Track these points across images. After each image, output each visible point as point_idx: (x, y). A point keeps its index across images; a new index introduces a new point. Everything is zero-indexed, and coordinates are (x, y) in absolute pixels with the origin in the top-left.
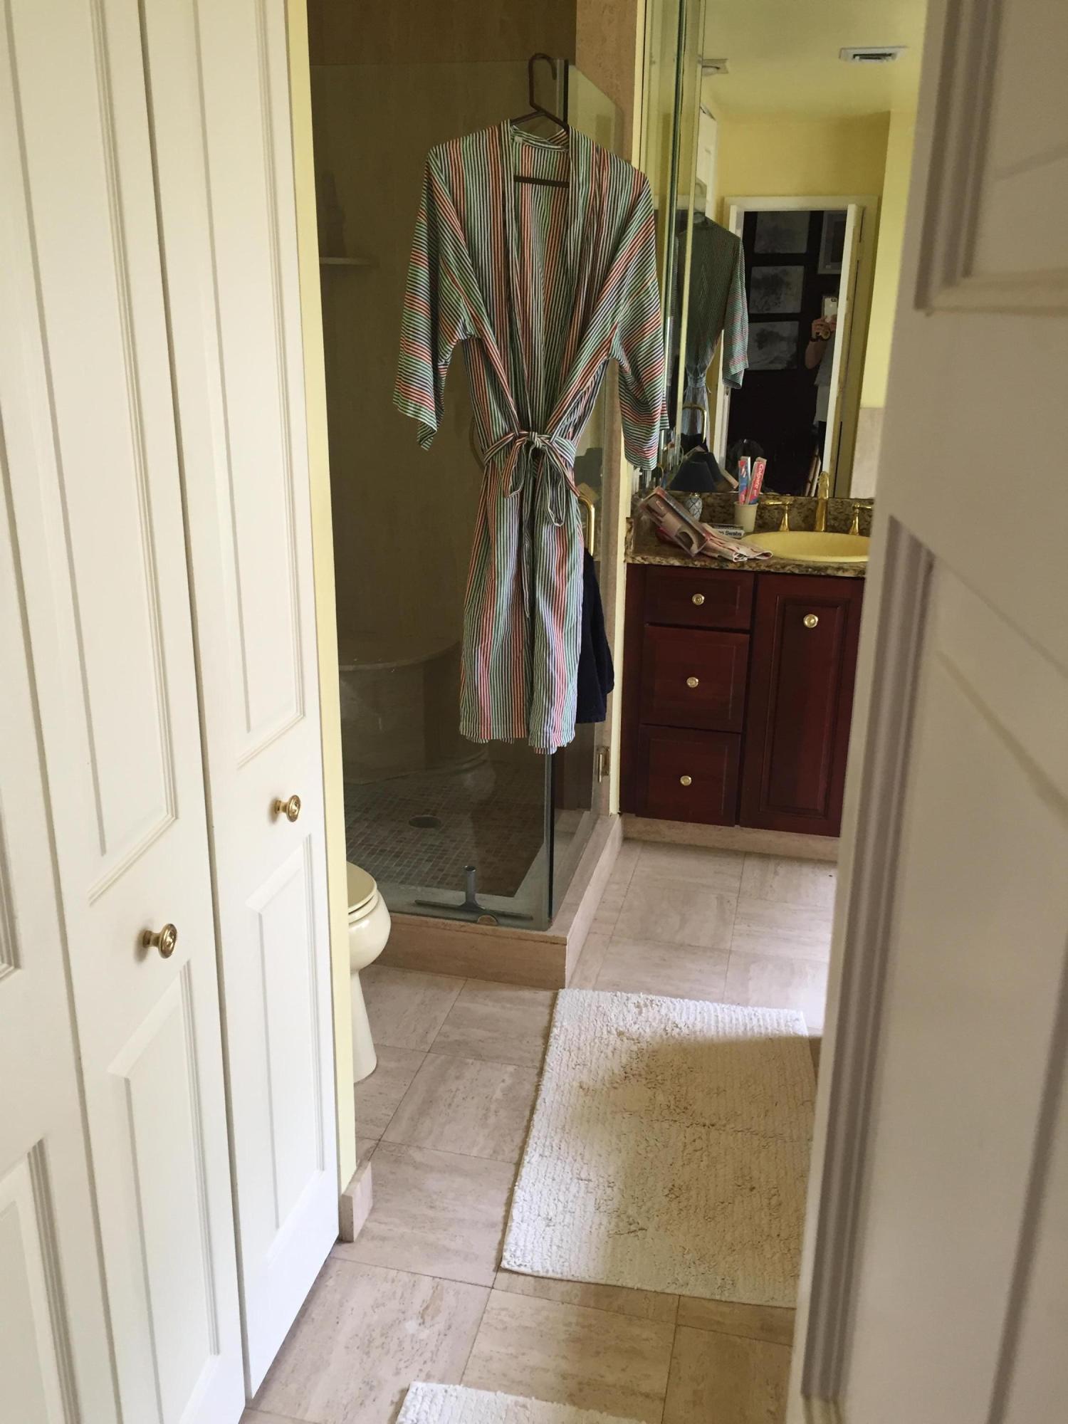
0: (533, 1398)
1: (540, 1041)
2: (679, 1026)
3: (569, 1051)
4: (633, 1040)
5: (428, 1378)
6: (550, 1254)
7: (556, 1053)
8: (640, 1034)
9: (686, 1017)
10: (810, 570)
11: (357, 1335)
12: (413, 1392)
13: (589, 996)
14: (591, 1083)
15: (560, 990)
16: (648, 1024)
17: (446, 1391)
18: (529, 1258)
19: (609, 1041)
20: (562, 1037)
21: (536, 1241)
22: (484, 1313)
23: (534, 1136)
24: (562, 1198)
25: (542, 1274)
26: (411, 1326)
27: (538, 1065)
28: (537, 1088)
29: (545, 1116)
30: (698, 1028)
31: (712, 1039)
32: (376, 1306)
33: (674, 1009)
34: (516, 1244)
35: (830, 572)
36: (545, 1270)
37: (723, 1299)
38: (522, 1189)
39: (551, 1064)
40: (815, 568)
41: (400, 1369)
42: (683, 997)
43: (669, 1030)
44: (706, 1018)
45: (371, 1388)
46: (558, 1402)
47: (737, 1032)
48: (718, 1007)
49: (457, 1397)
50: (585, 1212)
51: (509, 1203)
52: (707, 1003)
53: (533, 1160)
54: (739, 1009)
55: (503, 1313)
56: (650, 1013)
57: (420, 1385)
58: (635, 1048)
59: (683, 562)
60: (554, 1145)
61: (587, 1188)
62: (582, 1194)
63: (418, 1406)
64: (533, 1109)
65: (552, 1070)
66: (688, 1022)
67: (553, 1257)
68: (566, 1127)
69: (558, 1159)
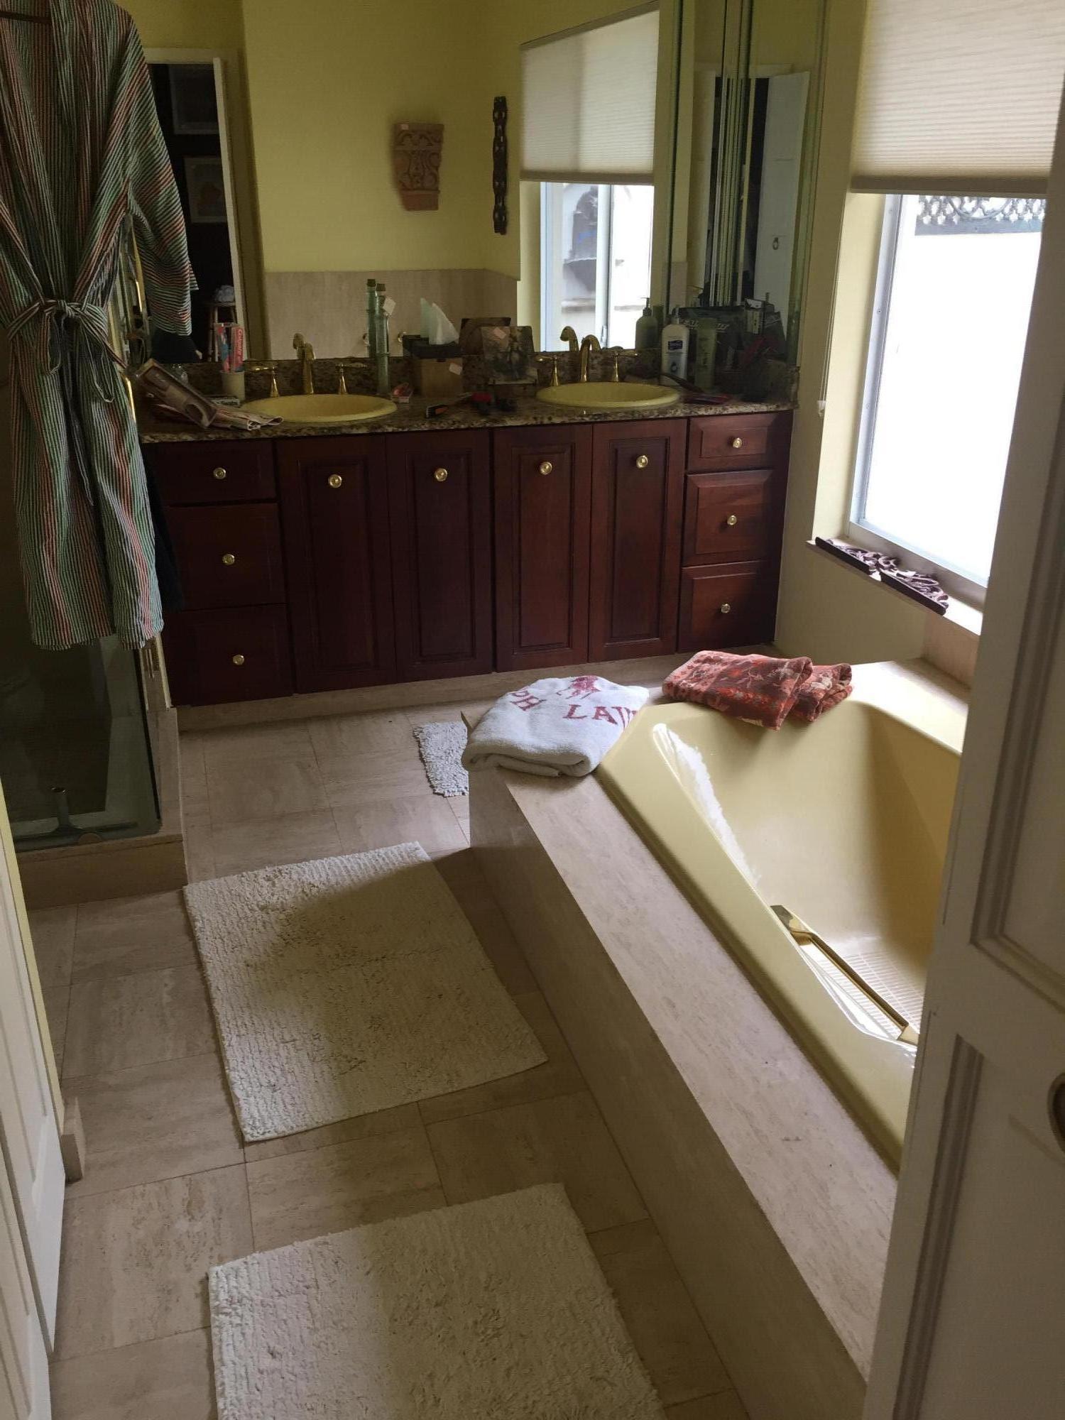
0: (329, 1233)
1: (185, 939)
2: (316, 885)
3: (220, 938)
4: (278, 909)
5: (221, 1261)
6: (287, 1114)
7: (209, 944)
8: (282, 903)
9: (318, 876)
10: (325, 431)
11: (131, 1255)
12: (214, 1277)
13: (216, 885)
14: (256, 958)
15: (184, 887)
16: (285, 892)
17: (245, 1263)
18: (269, 1125)
19: (256, 918)
20: (208, 928)
21: (269, 1108)
22: (248, 1186)
23: (223, 1022)
24: (276, 1064)
25: (288, 1132)
26: (182, 1225)
27: (194, 960)
28: (204, 980)
29: (225, 1001)
30: (333, 881)
31: (350, 888)
32: (137, 1223)
33: (304, 872)
34: (252, 1117)
35: (344, 431)
36: (290, 1128)
37: (455, 1090)
38: (234, 1070)
39: (209, 955)
40: (330, 429)
41: (190, 1265)
42: (306, 860)
43: (308, 891)
44: (337, 871)
45: (169, 1292)
46: (353, 1227)
47: (369, 876)
48: (344, 858)
49: (258, 1263)
50: (303, 1067)
51: (227, 1086)
52: (332, 858)
53: (233, 1043)
54: (362, 855)
55: (266, 1178)
56: (282, 882)
57: (218, 1268)
58: (282, 916)
59: (196, 437)
60: (247, 1023)
61: (295, 1047)
62: (293, 1053)
63: (226, 1286)
64: (209, 1000)
65: (211, 959)
66: (322, 879)
67: (292, 1114)
68: (250, 1003)
69: (256, 1033)
